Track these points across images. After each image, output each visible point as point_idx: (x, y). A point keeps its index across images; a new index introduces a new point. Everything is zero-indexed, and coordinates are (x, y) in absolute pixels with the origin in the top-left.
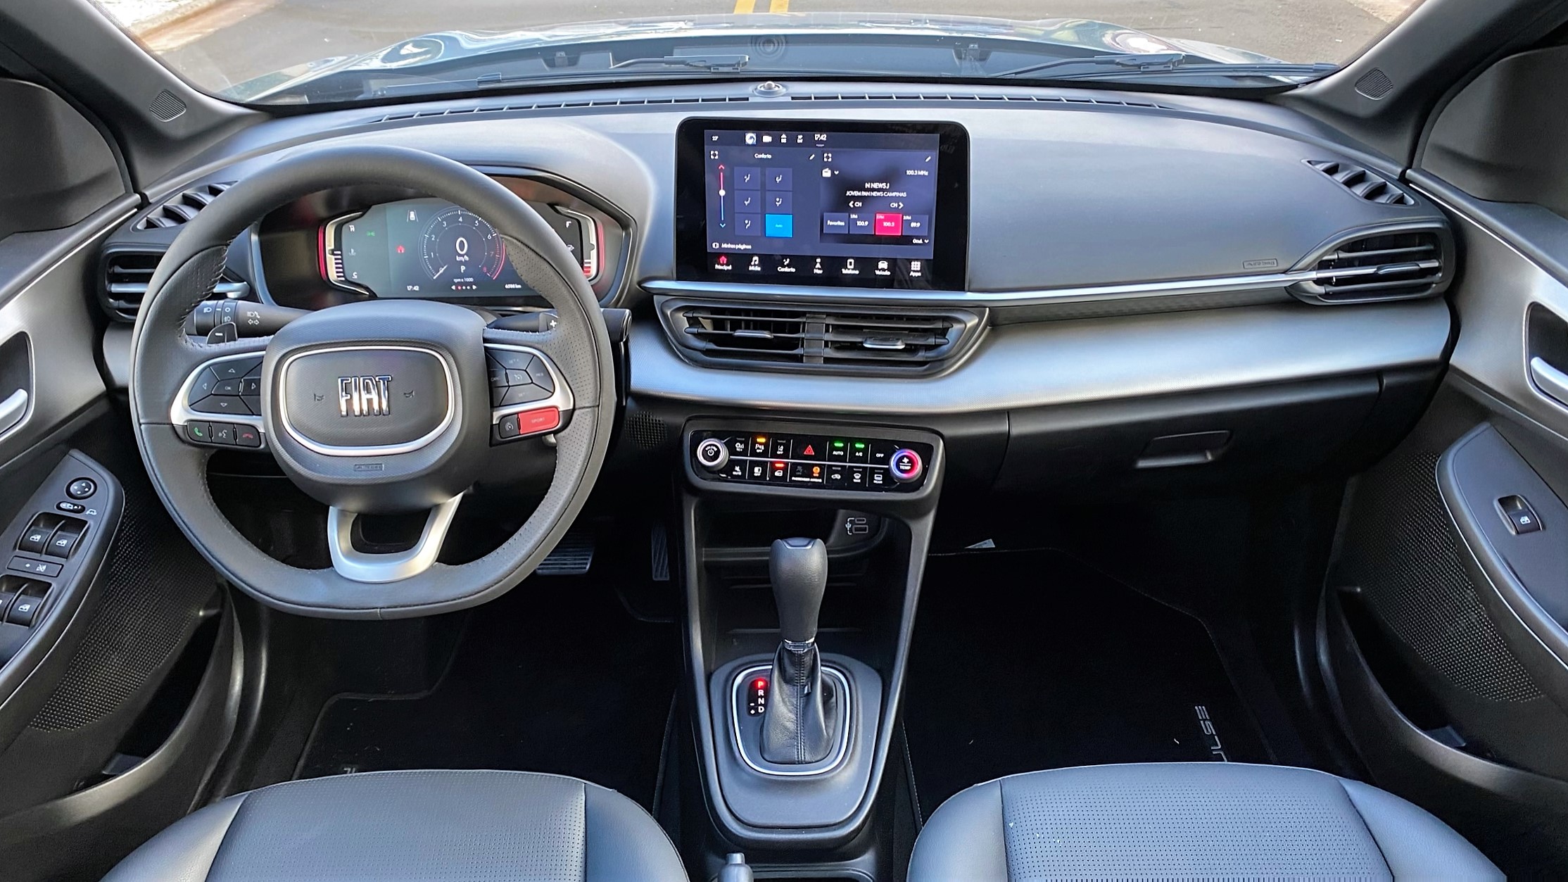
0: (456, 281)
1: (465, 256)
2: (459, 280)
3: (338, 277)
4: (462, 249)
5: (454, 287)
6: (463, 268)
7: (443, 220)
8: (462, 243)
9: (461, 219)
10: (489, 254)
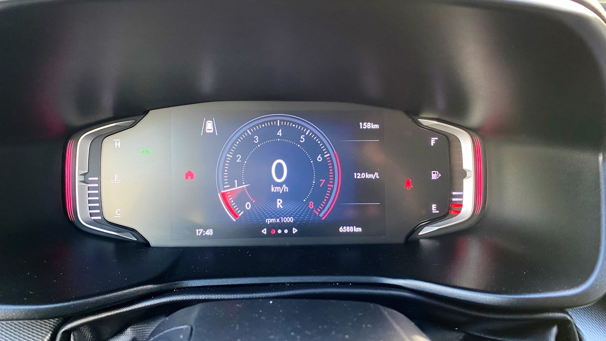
0: (269, 221)
1: (284, 186)
2: (273, 220)
3: (91, 215)
4: (279, 176)
5: (264, 231)
6: (279, 203)
7: (254, 134)
8: (279, 168)
9: (280, 133)
10: (318, 183)
